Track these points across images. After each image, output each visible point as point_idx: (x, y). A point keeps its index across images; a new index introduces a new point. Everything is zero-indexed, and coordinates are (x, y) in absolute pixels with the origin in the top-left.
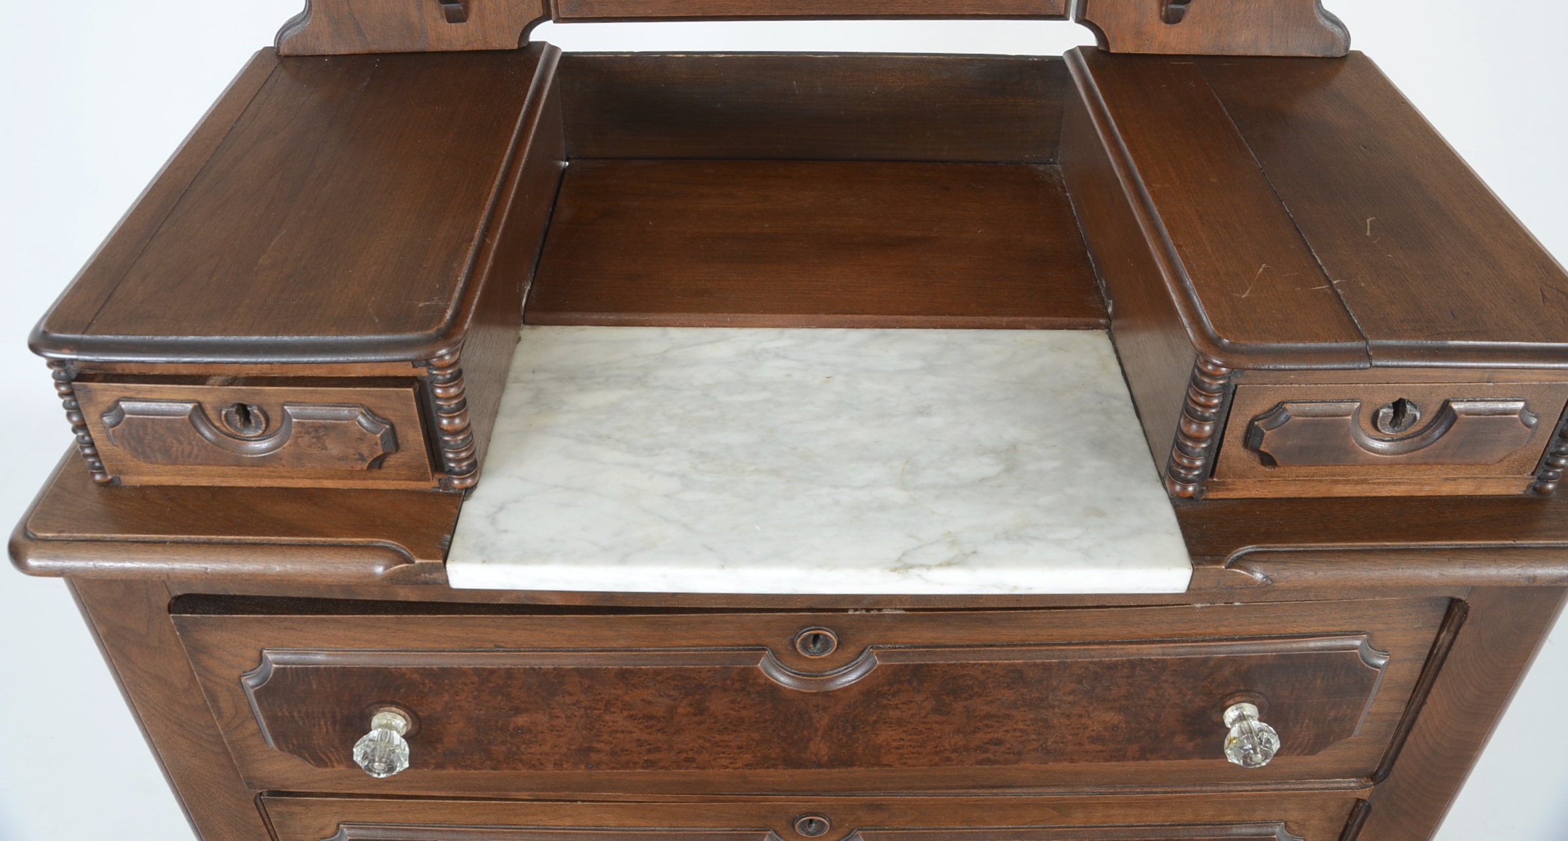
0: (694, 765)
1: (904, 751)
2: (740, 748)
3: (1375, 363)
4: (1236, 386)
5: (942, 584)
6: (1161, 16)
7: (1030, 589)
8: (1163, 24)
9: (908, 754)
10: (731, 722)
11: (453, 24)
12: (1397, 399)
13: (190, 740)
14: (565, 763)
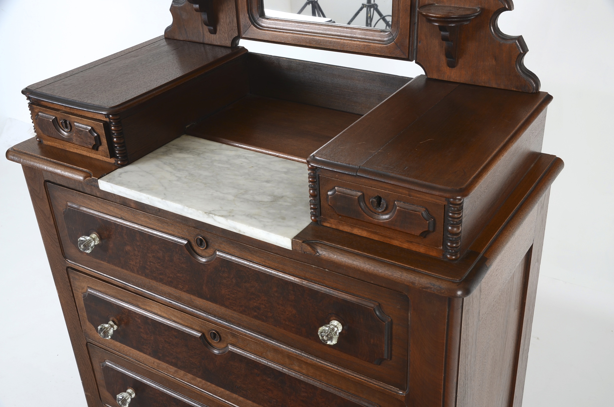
0: (173, 285)
1: (230, 301)
4: (319, 175)
9: (232, 303)
12: (377, 196)
13: (50, 238)
14: (139, 271)
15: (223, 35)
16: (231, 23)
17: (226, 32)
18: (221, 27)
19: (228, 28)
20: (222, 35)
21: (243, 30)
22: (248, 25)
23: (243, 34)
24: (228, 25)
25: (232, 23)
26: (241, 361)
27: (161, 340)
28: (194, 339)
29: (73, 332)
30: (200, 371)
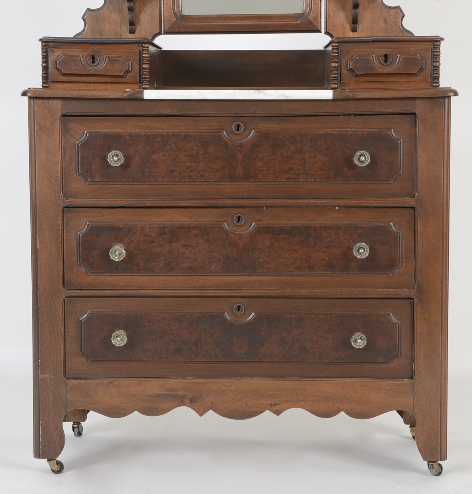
0: (203, 178)
1: (264, 172)
2: (217, 170)
3: (371, 38)
4: (341, 50)
5: (269, 95)
6: (350, 30)
7: (292, 97)
8: (352, 32)
9: (265, 174)
10: (214, 158)
11: (131, 34)
12: (384, 54)
13: (49, 179)
14: (165, 177)
26: (267, 232)
27: (177, 247)
28: (217, 230)
29: (47, 291)
30: (220, 264)
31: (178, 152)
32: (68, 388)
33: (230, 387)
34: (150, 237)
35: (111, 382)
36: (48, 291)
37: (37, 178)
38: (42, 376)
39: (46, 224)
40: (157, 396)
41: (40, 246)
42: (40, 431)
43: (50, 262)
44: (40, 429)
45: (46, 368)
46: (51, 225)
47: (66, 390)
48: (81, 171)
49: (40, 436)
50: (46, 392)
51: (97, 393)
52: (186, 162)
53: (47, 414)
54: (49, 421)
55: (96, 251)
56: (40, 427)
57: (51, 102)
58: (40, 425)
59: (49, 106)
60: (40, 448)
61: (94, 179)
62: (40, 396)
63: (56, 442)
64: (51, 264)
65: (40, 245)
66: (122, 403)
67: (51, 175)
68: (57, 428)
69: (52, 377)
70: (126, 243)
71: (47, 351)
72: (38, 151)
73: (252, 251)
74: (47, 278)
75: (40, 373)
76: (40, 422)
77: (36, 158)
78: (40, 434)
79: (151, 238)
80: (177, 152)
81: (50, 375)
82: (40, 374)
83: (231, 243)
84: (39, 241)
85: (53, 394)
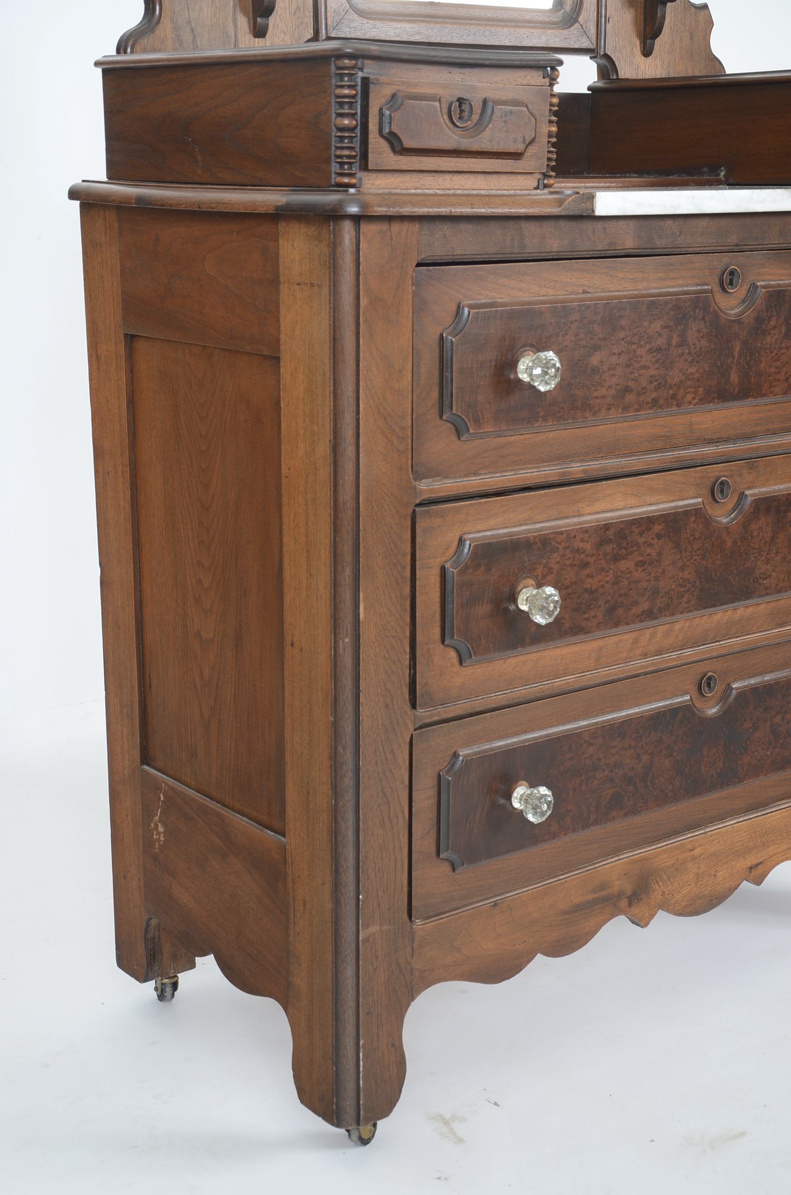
1: (771, 379)
2: (698, 380)
9: (774, 382)
10: (696, 353)
13: (387, 437)
14: (612, 406)
15: (280, 40)
16: (300, 9)
17: (287, 31)
18: (278, 21)
19: (294, 20)
20: (278, 38)
21: (333, 22)
22: (343, 10)
23: (332, 29)
24: (295, 13)
25: (302, 10)
26: (768, 509)
27: (628, 568)
28: (693, 519)
29: (378, 724)
30: (696, 593)
31: (636, 345)
32: (415, 945)
33: (692, 853)
34: (582, 553)
35: (495, 905)
36: (380, 724)
37: (361, 437)
38: (366, 931)
39: (379, 555)
40: (578, 908)
41: (365, 613)
42: (361, 1063)
43: (385, 651)
44: (361, 1057)
45: (373, 910)
46: (390, 555)
47: (411, 951)
48: (457, 410)
49: (361, 1074)
50: (373, 966)
51: (470, 936)
52: (649, 367)
53: (374, 1019)
54: (378, 1034)
55: (484, 605)
56: (361, 1054)
57: (396, 227)
58: (361, 1050)
59: (392, 239)
60: (361, 1102)
61: (482, 426)
62: (361, 981)
63: (390, 1077)
64: (387, 656)
65: (365, 609)
66: (514, 946)
67: (390, 426)
68: (393, 1045)
69: (385, 927)
70: (540, 576)
71: (377, 870)
72: (365, 363)
73: (744, 557)
74: (380, 691)
75: (362, 925)
76: (361, 1043)
77: (361, 384)
78: (361, 1069)
79: (583, 556)
80: (634, 344)
81: (380, 926)
82: (360, 928)
83: (713, 544)
84: (364, 602)
85: (386, 969)
